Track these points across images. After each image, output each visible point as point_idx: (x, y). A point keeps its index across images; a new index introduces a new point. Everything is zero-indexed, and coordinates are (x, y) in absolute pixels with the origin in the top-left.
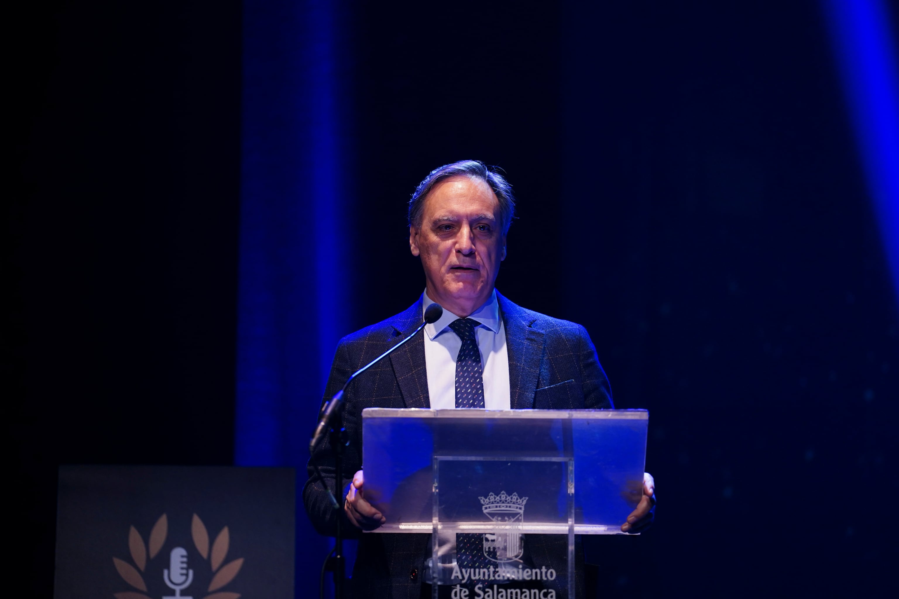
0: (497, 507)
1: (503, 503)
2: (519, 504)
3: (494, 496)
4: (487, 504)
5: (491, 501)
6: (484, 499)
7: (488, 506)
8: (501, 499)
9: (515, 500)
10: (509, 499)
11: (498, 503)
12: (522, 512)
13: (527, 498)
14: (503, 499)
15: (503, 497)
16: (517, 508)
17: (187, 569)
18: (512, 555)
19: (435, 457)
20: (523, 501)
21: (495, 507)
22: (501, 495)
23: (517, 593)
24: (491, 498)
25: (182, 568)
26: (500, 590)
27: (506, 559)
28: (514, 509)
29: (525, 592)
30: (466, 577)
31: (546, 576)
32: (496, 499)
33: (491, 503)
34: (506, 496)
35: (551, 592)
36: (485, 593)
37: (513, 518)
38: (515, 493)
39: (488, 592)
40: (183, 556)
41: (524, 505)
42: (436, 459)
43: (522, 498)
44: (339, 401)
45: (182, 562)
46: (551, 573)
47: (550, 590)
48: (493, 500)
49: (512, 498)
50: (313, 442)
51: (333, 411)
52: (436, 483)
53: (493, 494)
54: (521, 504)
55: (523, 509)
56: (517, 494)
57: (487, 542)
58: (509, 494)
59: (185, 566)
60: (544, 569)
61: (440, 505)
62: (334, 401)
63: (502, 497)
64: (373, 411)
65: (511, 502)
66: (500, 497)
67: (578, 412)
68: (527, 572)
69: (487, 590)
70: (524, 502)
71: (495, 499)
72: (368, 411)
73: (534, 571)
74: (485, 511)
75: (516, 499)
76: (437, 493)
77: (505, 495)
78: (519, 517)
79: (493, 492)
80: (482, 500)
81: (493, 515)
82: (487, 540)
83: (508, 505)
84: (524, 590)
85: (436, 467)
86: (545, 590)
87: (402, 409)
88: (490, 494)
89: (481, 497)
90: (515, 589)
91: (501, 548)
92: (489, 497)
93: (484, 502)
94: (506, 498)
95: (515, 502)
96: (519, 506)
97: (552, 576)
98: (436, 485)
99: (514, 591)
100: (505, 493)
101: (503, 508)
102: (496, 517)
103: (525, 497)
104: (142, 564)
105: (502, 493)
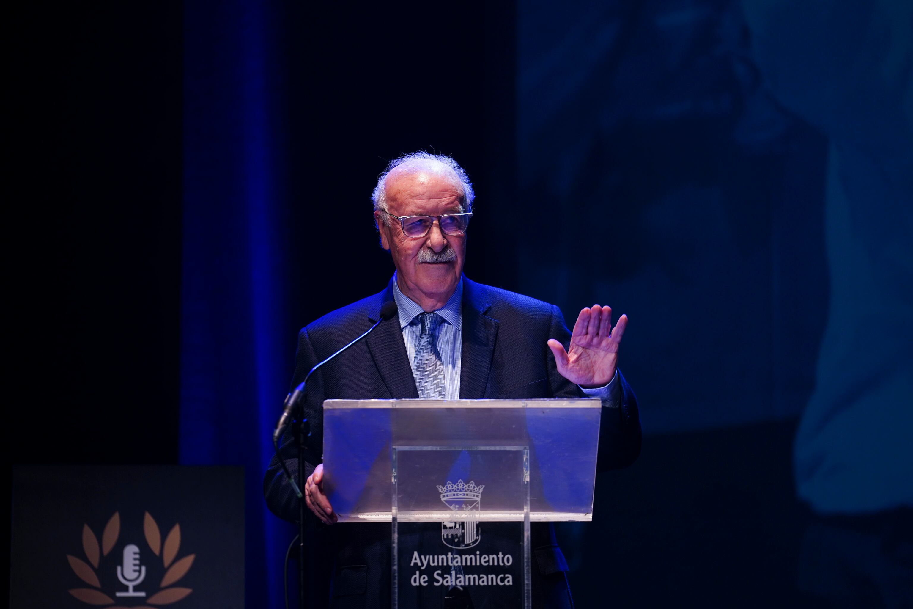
0: (454, 495)
1: (461, 491)
2: (476, 492)
3: (451, 484)
4: (445, 493)
5: (449, 489)
6: (442, 488)
7: (445, 494)
8: (458, 488)
9: (472, 489)
10: (466, 488)
11: (455, 491)
12: (478, 499)
13: (484, 486)
14: (460, 487)
15: (461, 485)
16: (474, 496)
17: (140, 566)
18: (469, 541)
19: (394, 447)
20: (480, 488)
21: (453, 495)
22: (458, 483)
23: (474, 578)
24: (448, 487)
25: (135, 565)
26: (458, 576)
27: (463, 546)
28: (471, 497)
29: (483, 577)
30: (425, 563)
31: (503, 562)
32: (454, 488)
33: (449, 491)
34: (463, 485)
35: (508, 577)
36: (444, 578)
37: (471, 506)
38: (472, 481)
39: (447, 578)
40: (135, 553)
41: (481, 493)
42: (395, 449)
43: (479, 486)
44: (300, 392)
45: (135, 559)
46: (508, 559)
47: (507, 575)
48: (451, 488)
49: (469, 486)
50: (277, 432)
51: (295, 402)
52: (395, 473)
53: (451, 482)
54: (478, 492)
55: (480, 497)
56: (473, 483)
57: (445, 530)
58: (466, 482)
59: (137, 562)
60: (501, 555)
61: (399, 494)
62: (297, 392)
63: (459, 485)
64: (333, 402)
65: (468, 490)
66: (458, 486)
67: (533, 402)
68: (485, 558)
69: (445, 576)
70: (480, 490)
71: (452, 487)
72: (329, 402)
73: (491, 557)
74: (443, 499)
75: (473, 487)
76: (395, 482)
77: (463, 483)
78: (476, 504)
79: (450, 481)
80: (440, 488)
81: (451, 503)
82: (445, 527)
83: (466, 493)
84: (481, 576)
85: (394, 457)
86: (502, 576)
87: (362, 400)
88: (448, 483)
89: (439, 485)
90: (473, 575)
91: (459, 535)
92: (447, 485)
93: (442, 490)
94: (463, 486)
95: (472, 491)
96: (476, 494)
97: (508, 561)
98: (395, 474)
99: (472, 577)
100: (462, 481)
101: (461, 496)
102: (453, 505)
103: (482, 485)
104: (95, 560)
105: (459, 481)
